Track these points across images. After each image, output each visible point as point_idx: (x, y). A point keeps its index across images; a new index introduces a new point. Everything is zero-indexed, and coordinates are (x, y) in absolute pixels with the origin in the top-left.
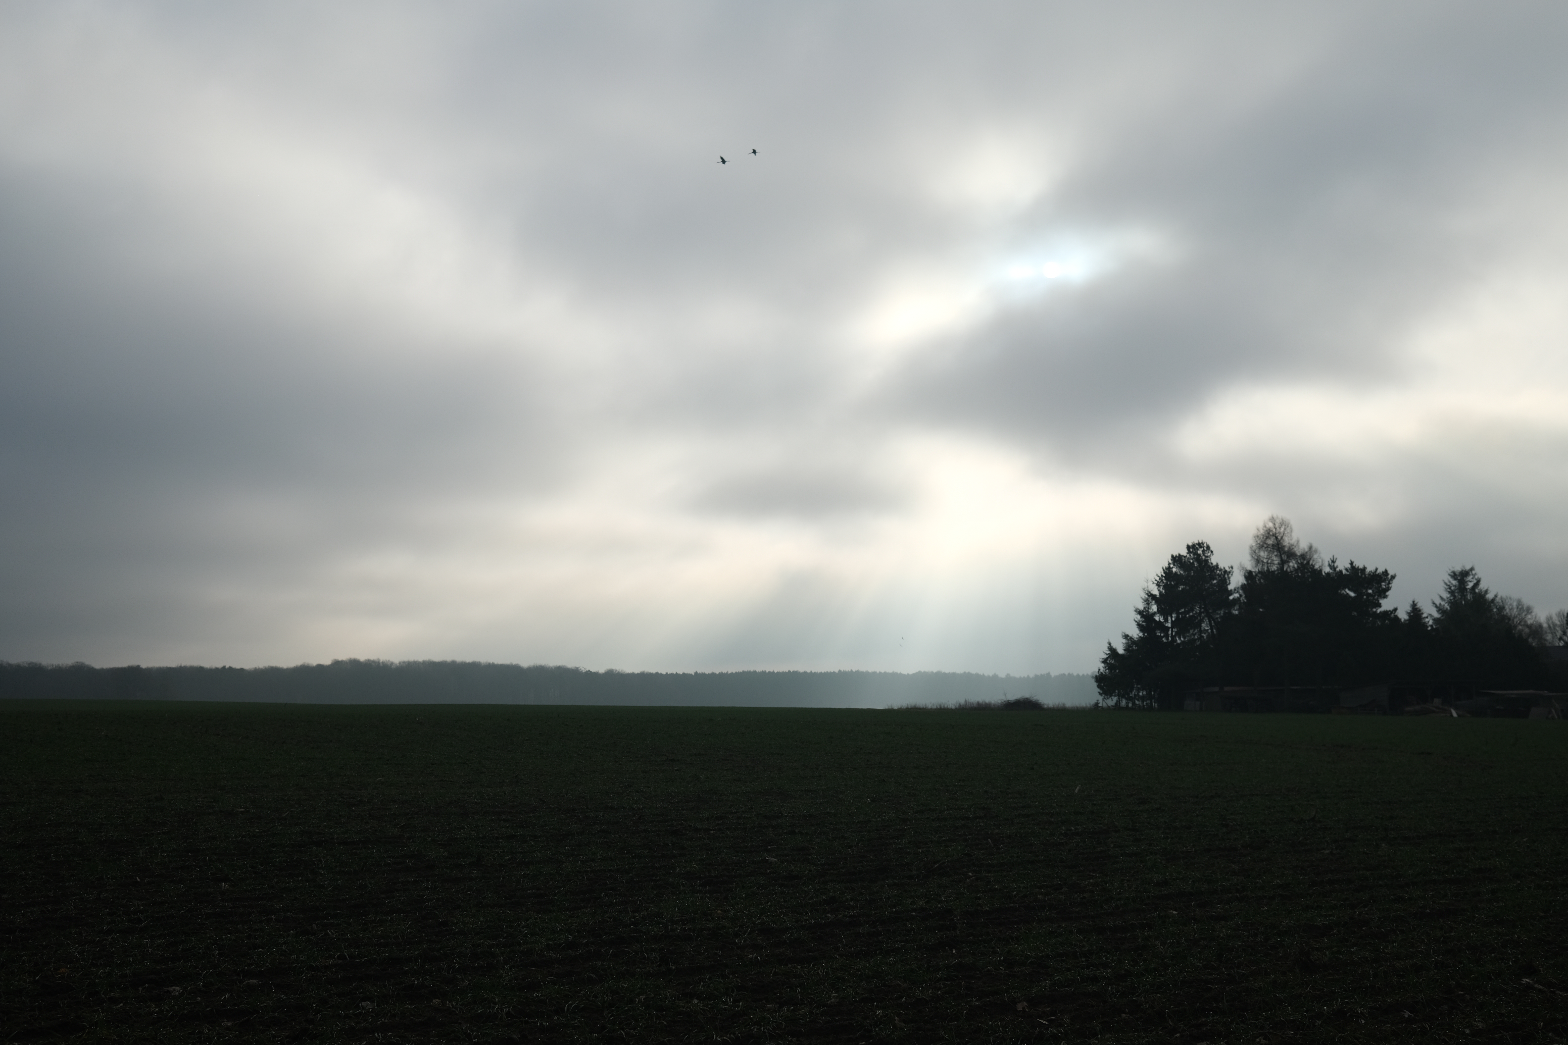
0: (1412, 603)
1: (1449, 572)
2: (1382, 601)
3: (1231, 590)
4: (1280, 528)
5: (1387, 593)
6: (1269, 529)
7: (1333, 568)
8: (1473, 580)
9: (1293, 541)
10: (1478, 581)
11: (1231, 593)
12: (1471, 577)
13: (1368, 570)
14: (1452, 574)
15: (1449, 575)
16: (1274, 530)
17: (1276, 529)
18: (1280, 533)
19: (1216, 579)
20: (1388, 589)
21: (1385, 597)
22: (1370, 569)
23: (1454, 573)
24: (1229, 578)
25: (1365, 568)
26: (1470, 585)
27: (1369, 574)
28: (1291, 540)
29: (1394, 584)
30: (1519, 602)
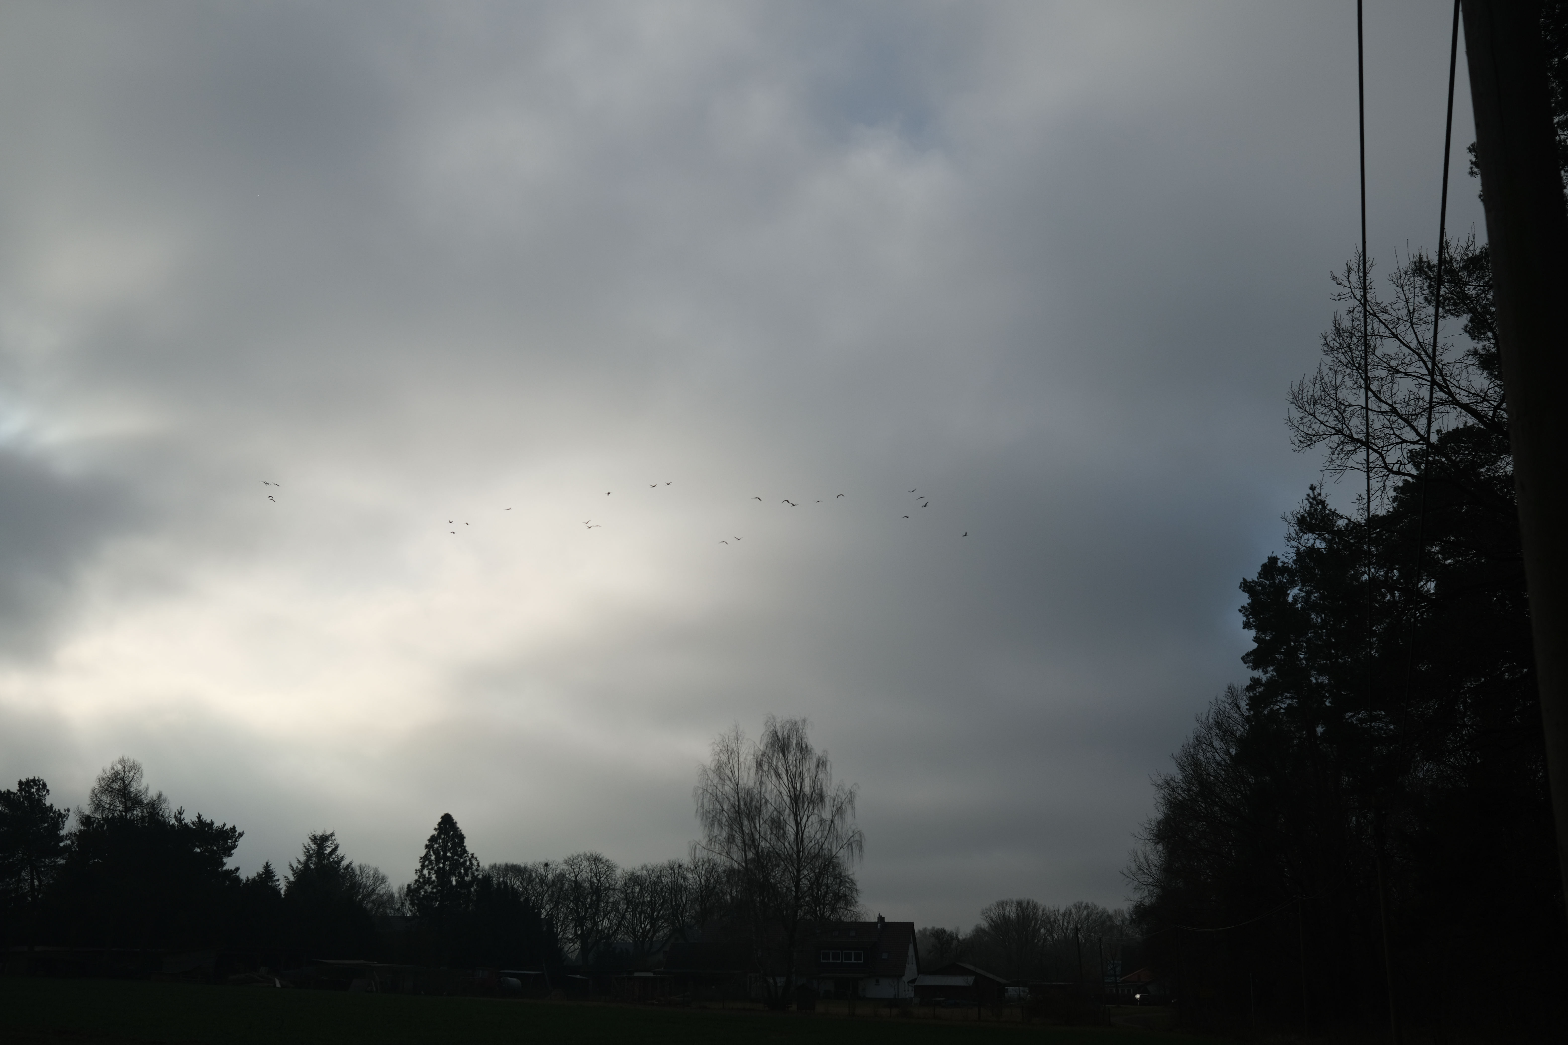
0: (265, 864)
1: (311, 835)
2: (225, 860)
3: (63, 836)
4: (129, 772)
5: (232, 852)
6: (117, 772)
7: (179, 820)
8: (331, 845)
9: (142, 788)
10: (336, 847)
11: (62, 839)
12: (331, 842)
13: (215, 825)
14: (313, 838)
15: (310, 838)
16: (123, 773)
17: (124, 772)
18: (128, 777)
19: (47, 822)
20: (234, 847)
21: (230, 855)
22: (218, 824)
23: (315, 837)
24: (63, 822)
25: (212, 823)
26: (329, 850)
27: (216, 830)
28: (139, 786)
29: (241, 842)
30: (376, 871)
